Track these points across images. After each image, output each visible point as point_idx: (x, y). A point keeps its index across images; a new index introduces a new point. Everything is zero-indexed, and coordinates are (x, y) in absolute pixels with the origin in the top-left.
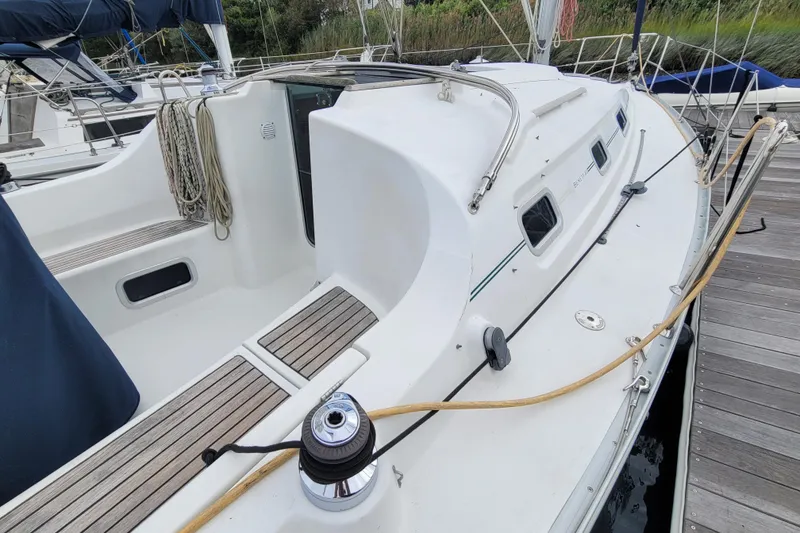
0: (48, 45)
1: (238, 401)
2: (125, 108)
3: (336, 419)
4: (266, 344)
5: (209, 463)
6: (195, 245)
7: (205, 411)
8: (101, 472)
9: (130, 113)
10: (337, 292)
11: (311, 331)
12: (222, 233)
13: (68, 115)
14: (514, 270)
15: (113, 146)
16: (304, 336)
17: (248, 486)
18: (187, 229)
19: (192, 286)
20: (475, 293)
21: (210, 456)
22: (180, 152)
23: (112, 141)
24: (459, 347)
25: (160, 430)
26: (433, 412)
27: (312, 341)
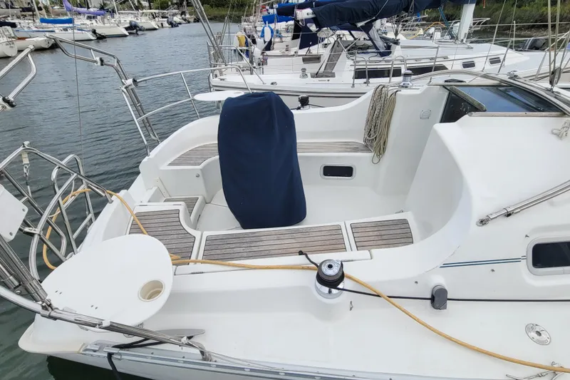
0: (360, 25)
1: (328, 242)
2: (380, 61)
3: (330, 266)
4: (354, 227)
5: (300, 255)
6: (361, 161)
7: (316, 239)
8: (279, 236)
9: (382, 64)
10: (405, 222)
11: (376, 233)
12: (376, 161)
13: (352, 63)
14: (493, 270)
15: (365, 83)
16: (371, 234)
17: (303, 268)
18: (362, 151)
19: (350, 179)
20: (446, 266)
21: (301, 253)
22: (376, 112)
23: (365, 80)
24: (416, 282)
25: (299, 235)
26: (378, 296)
27: (372, 238)
